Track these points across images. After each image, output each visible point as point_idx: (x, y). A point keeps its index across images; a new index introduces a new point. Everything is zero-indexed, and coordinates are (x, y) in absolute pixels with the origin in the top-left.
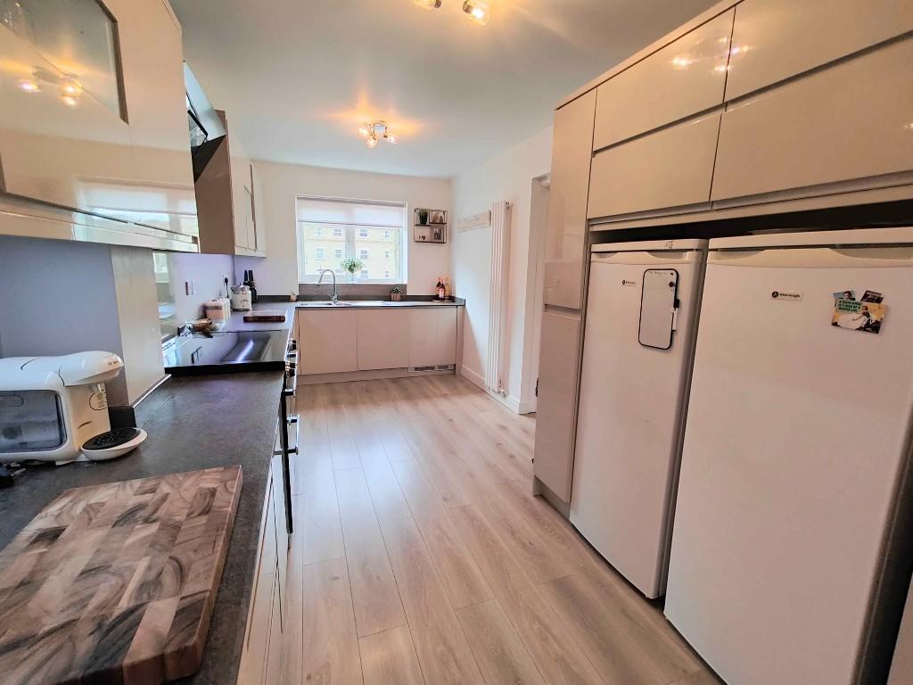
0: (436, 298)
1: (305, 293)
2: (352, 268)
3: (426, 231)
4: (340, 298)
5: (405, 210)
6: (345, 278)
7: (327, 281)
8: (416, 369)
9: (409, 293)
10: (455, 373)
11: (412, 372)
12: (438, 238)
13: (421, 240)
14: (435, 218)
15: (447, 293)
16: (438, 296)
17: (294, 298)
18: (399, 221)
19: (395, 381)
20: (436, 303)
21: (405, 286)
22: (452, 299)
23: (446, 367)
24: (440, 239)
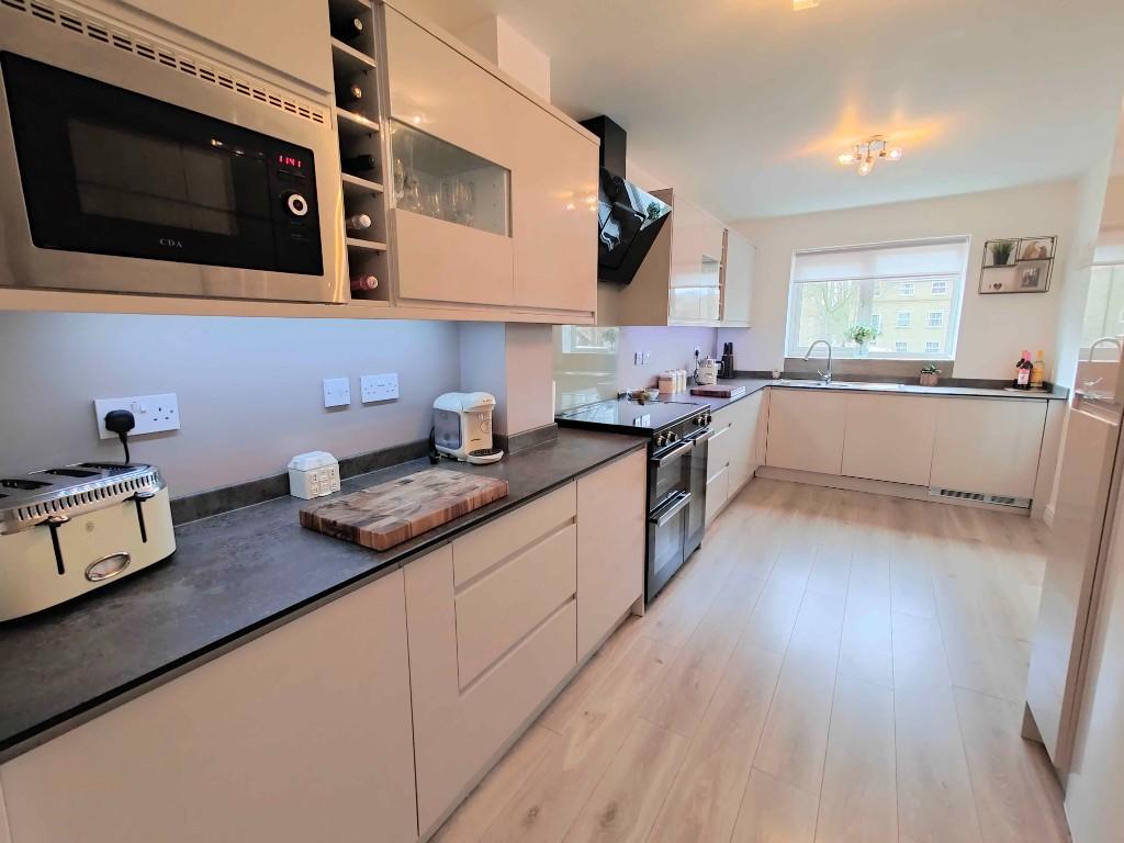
0: (1014, 384)
1: (790, 370)
2: (860, 337)
3: (1006, 276)
4: (834, 378)
5: (967, 245)
6: (849, 351)
7: (820, 354)
8: (943, 492)
9: (956, 375)
10: (1028, 516)
11: (934, 495)
12: (1031, 285)
13: (993, 290)
14: (1030, 251)
15: (1038, 378)
16: (1016, 381)
17: (776, 375)
18: (954, 265)
19: (898, 501)
20: (1011, 392)
21: (951, 364)
22: (1047, 387)
23: (1012, 500)
24: (1035, 284)
